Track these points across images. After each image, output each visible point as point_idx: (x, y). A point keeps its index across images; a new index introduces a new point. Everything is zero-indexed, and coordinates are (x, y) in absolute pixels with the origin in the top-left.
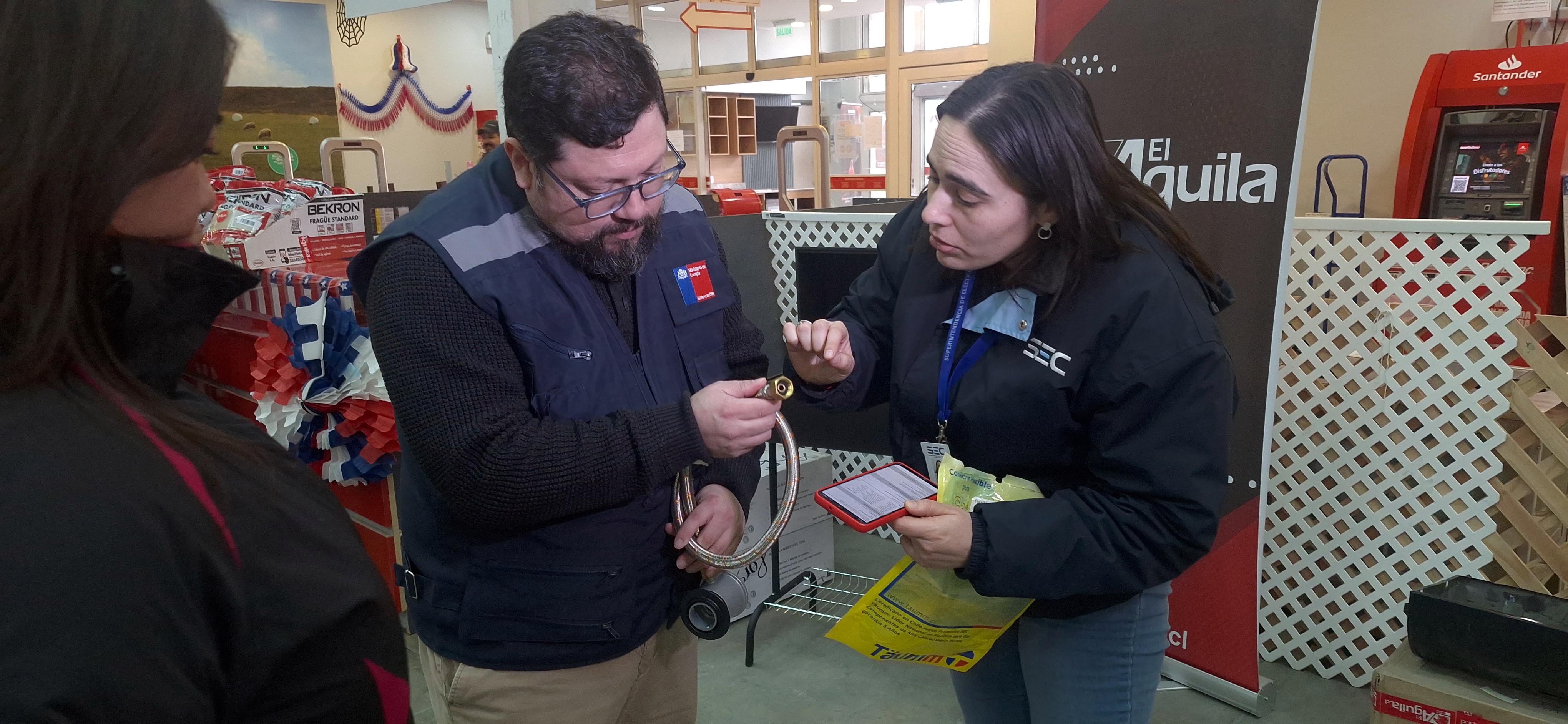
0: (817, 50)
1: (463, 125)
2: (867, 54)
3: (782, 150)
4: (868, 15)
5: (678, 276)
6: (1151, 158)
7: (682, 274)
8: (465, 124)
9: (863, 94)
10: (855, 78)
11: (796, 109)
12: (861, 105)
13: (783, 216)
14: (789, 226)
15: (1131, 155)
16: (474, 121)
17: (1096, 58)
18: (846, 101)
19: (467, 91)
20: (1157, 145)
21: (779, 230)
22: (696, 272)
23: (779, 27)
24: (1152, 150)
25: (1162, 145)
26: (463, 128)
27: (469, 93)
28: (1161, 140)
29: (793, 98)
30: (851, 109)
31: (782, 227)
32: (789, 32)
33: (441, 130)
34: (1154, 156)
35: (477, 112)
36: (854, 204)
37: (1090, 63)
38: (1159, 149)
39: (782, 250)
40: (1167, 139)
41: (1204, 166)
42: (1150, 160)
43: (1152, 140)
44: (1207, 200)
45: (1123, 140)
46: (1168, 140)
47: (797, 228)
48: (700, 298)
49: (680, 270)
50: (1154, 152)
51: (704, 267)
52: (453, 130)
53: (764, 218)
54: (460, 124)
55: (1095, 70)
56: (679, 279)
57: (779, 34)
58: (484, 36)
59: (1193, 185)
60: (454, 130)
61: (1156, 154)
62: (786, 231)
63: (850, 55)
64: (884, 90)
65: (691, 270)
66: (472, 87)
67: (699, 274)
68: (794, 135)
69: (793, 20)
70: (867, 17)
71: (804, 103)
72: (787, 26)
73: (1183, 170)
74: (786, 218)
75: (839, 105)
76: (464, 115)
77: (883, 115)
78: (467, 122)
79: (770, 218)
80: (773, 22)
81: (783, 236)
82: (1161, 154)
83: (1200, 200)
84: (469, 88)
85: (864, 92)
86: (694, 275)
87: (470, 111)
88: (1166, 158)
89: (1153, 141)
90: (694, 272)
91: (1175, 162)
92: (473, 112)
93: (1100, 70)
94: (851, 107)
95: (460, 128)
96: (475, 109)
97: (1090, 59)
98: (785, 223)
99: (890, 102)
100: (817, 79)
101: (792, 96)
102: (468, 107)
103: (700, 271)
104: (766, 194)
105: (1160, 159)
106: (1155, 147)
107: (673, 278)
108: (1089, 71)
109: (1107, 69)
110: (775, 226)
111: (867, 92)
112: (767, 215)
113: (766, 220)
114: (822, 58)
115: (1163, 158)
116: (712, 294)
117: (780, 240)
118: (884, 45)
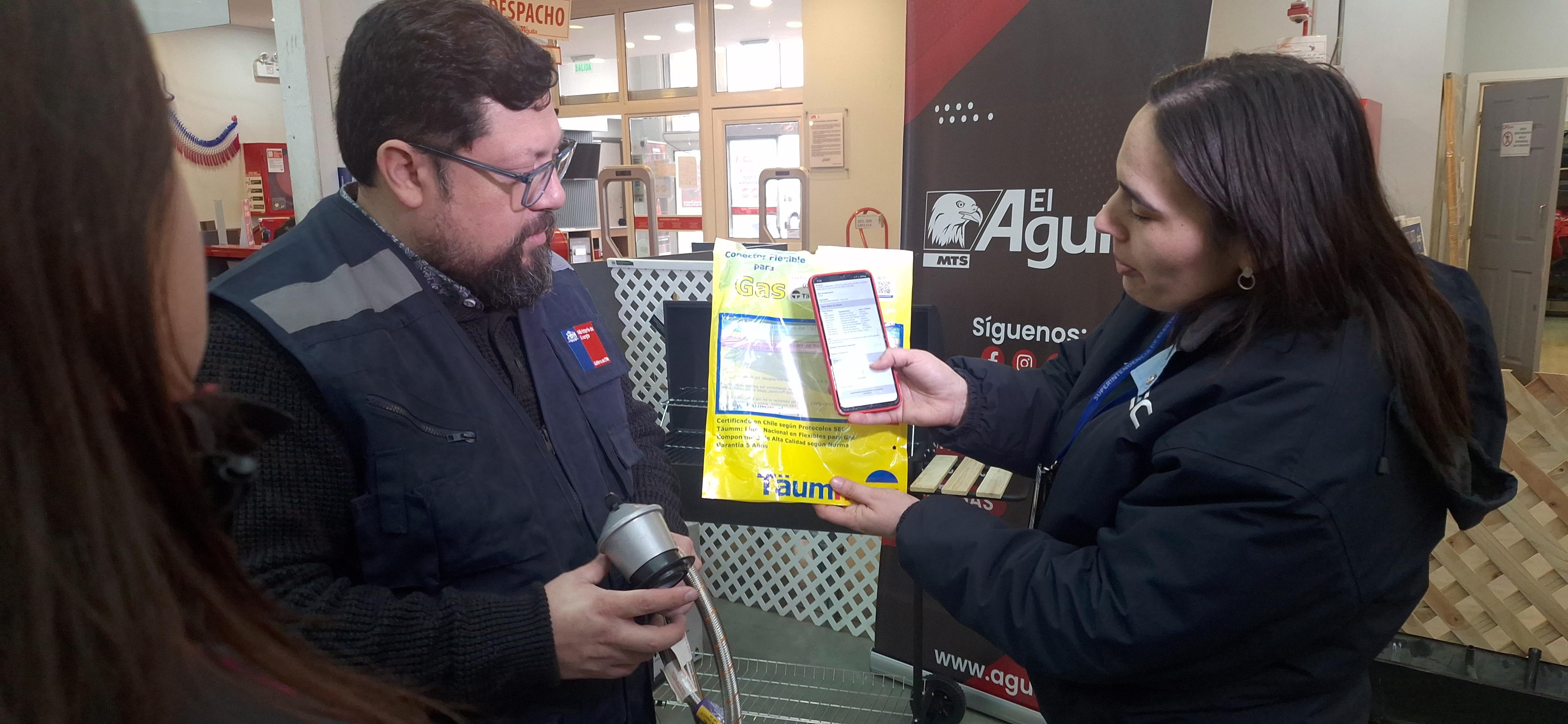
0: (625, 87)
1: (229, 159)
2: (671, 94)
3: (604, 190)
4: (669, 55)
5: (568, 338)
6: (1033, 209)
7: (571, 336)
8: (231, 157)
9: (666, 133)
10: (659, 117)
11: (598, 146)
12: (665, 143)
13: (632, 264)
14: (638, 274)
15: (1011, 205)
16: (241, 154)
17: (971, 106)
18: (649, 139)
19: (232, 122)
20: (1038, 195)
21: (626, 279)
22: (585, 334)
23: (578, 63)
24: (1034, 200)
25: (1045, 196)
26: (229, 162)
27: (234, 125)
28: (1043, 191)
29: (594, 135)
30: (656, 147)
31: (630, 275)
32: (589, 68)
33: (202, 164)
34: (1036, 206)
35: (245, 145)
36: (693, 250)
37: (965, 110)
38: (1041, 200)
39: (630, 300)
40: (1049, 190)
41: (1089, 218)
42: (1031, 210)
43: (1033, 190)
44: (1094, 252)
45: (1002, 190)
46: (1051, 191)
47: (647, 276)
48: (597, 363)
49: (569, 332)
50: (1036, 203)
51: (592, 329)
52: (216, 164)
53: (609, 266)
54: (224, 158)
55: (970, 118)
56: (570, 342)
57: (578, 69)
58: (253, 63)
59: (1078, 237)
60: (218, 164)
61: (1038, 205)
62: (635, 280)
63: (654, 94)
64: (697, 129)
65: (580, 332)
66: (237, 117)
67: (589, 337)
68: (617, 175)
69: (593, 56)
70: (667, 56)
71: (604, 140)
72: (586, 62)
73: (1068, 221)
74: (635, 266)
75: (642, 144)
76: (229, 148)
77: (696, 154)
78: (233, 156)
79: (616, 266)
80: (572, 58)
81: (631, 285)
82: (1044, 204)
83: (1086, 252)
84: (235, 119)
85: (667, 131)
86: (584, 337)
87: (236, 143)
88: (1049, 209)
89: (1034, 192)
90: (583, 334)
91: (1058, 212)
92: (239, 145)
93: (976, 118)
94: (655, 146)
95: (224, 161)
96: (242, 141)
97: (965, 106)
98: (635, 271)
99: (703, 141)
100: (627, 117)
101: (593, 133)
102: (234, 139)
103: (588, 333)
104: (570, 233)
105: (1042, 209)
106: (1036, 197)
107: (564, 341)
108: (964, 119)
109: (983, 117)
110: (622, 274)
111: (670, 130)
112: (613, 263)
113: (612, 268)
114: (630, 96)
115: (1046, 209)
116: (607, 359)
117: (628, 290)
118: (696, 85)
